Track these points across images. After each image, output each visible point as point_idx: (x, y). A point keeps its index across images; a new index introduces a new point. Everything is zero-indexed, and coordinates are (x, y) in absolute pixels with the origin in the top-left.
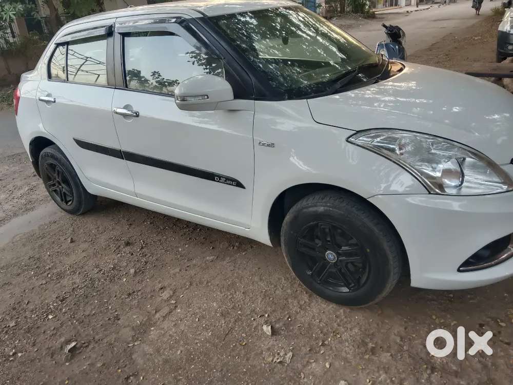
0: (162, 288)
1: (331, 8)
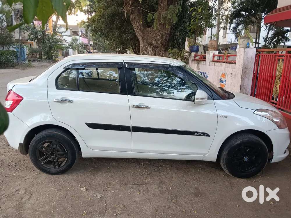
0: (17, 191)
1: (34, 56)
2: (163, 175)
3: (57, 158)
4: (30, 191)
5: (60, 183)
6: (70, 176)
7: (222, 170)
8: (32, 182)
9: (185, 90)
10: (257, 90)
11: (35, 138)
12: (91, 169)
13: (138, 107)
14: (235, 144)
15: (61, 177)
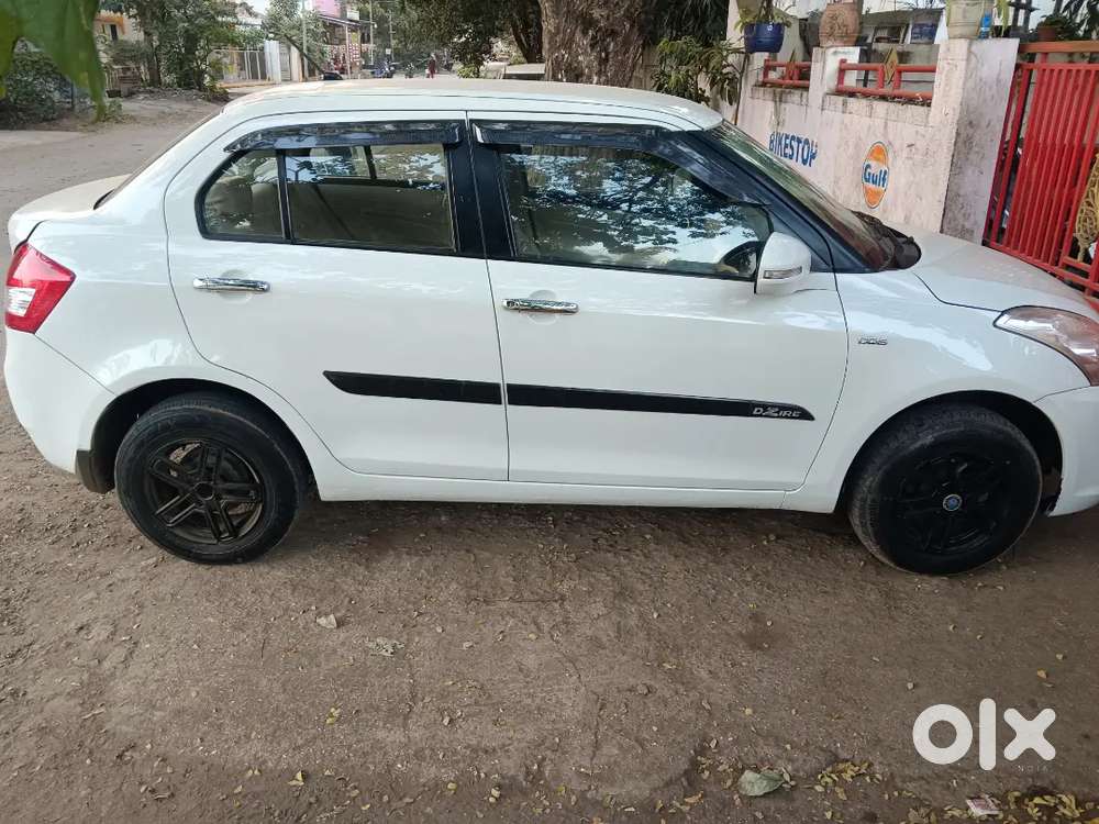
0: (81, 628)
1: (129, 74)
2: (628, 564)
3: (223, 503)
4: (128, 632)
5: (242, 595)
6: (279, 569)
7: (854, 541)
8: (136, 593)
9: (722, 230)
10: (1014, 214)
11: (132, 432)
12: (358, 541)
13: (531, 308)
14: (912, 448)
15: (243, 574)
